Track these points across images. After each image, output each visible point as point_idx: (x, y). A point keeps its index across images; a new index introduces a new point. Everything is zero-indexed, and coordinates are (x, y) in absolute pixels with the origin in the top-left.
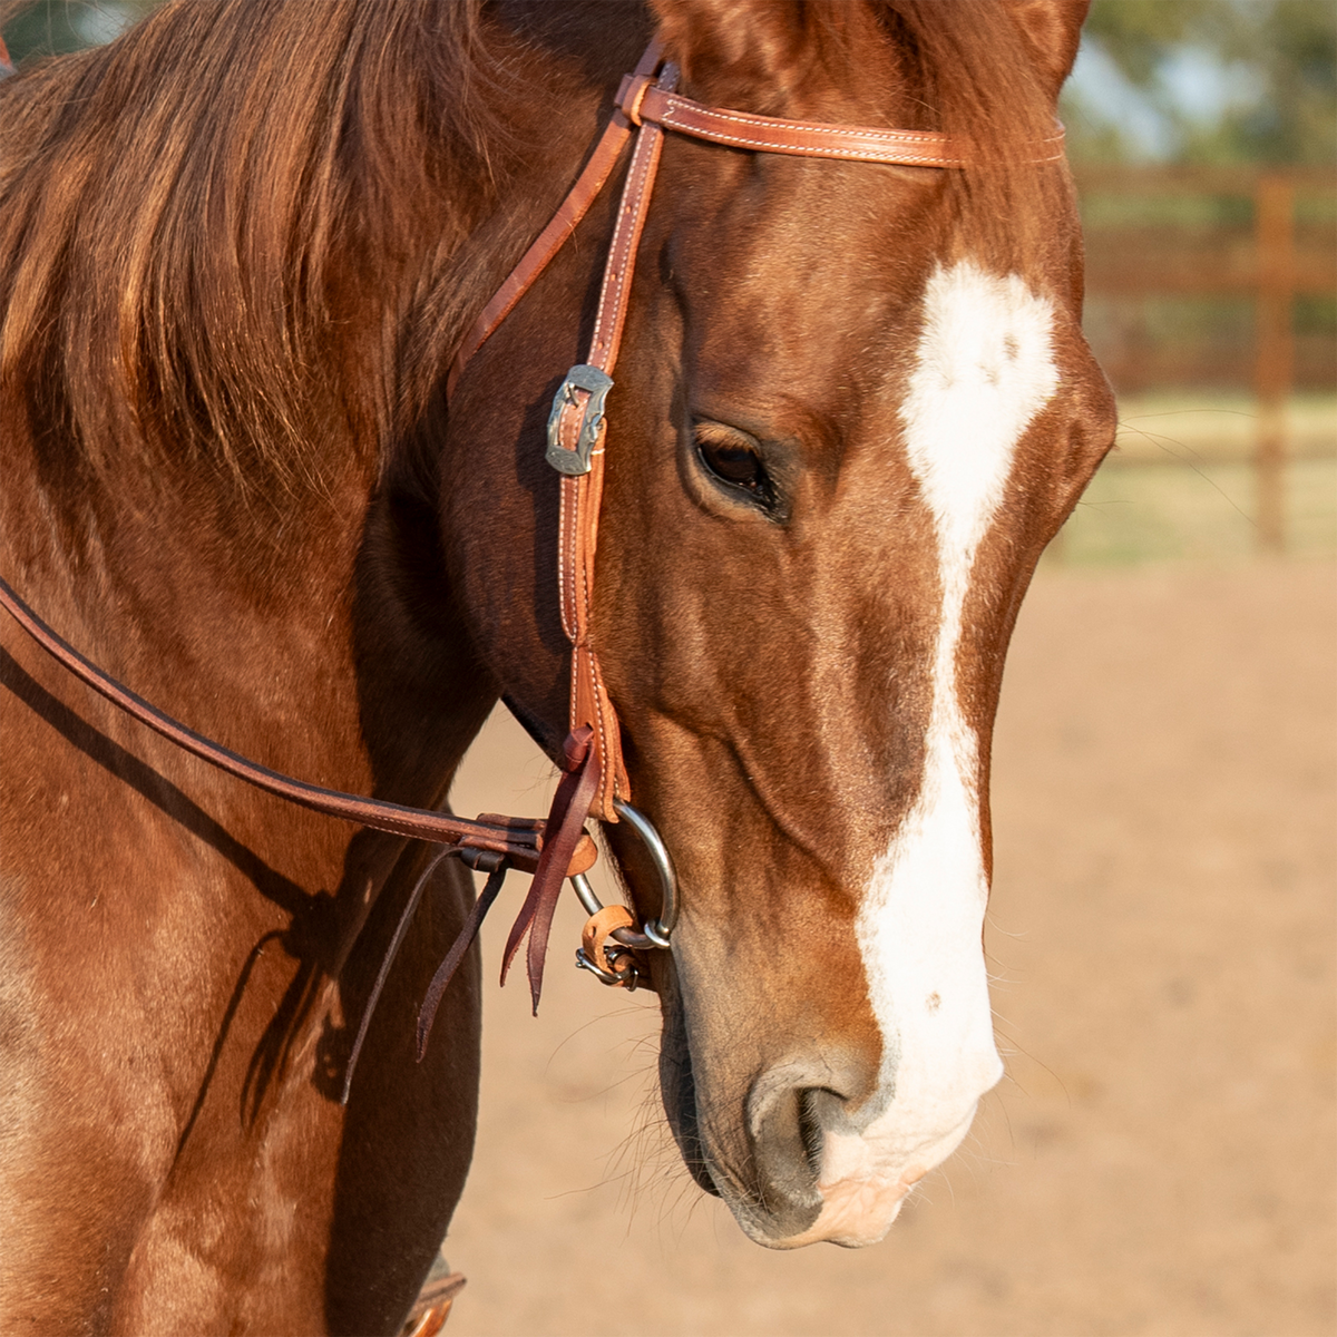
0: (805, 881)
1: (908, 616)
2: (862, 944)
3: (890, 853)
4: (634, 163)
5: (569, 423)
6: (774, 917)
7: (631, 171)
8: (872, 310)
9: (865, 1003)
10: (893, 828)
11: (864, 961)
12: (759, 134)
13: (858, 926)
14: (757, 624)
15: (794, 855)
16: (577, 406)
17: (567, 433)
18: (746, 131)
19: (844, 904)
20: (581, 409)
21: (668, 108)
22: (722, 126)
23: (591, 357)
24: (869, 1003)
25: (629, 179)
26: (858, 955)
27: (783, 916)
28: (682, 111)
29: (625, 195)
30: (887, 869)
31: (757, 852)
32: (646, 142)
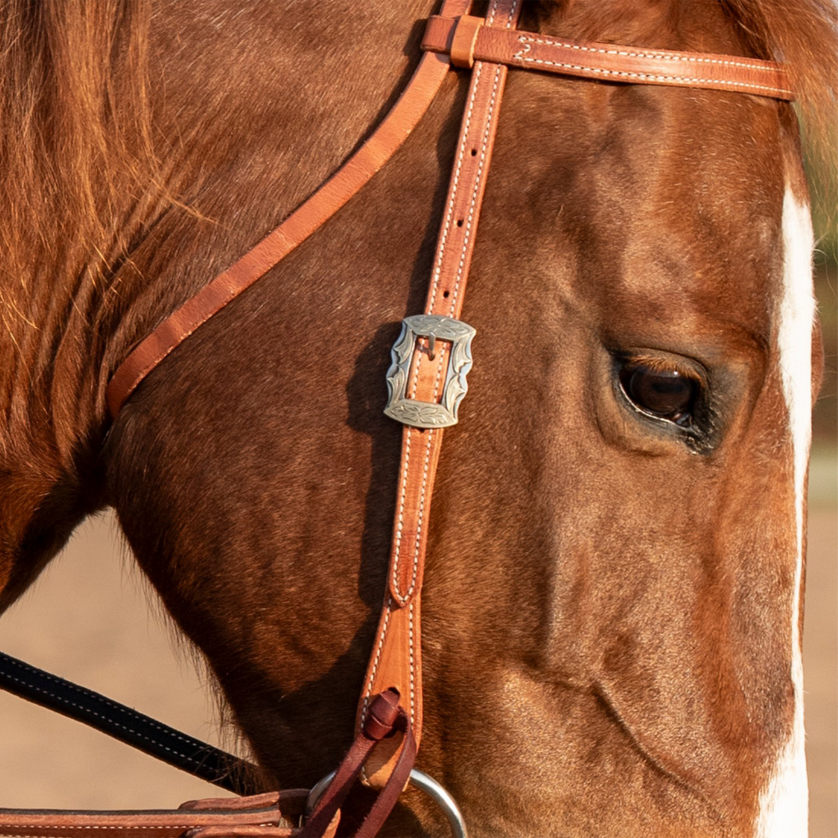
5: (426, 374)
7: (468, 114)
16: (432, 358)
17: (425, 385)
20: (440, 358)
21: (522, 46)
23: (430, 308)
25: (466, 122)
28: (543, 48)
29: (463, 139)
32: (484, 86)
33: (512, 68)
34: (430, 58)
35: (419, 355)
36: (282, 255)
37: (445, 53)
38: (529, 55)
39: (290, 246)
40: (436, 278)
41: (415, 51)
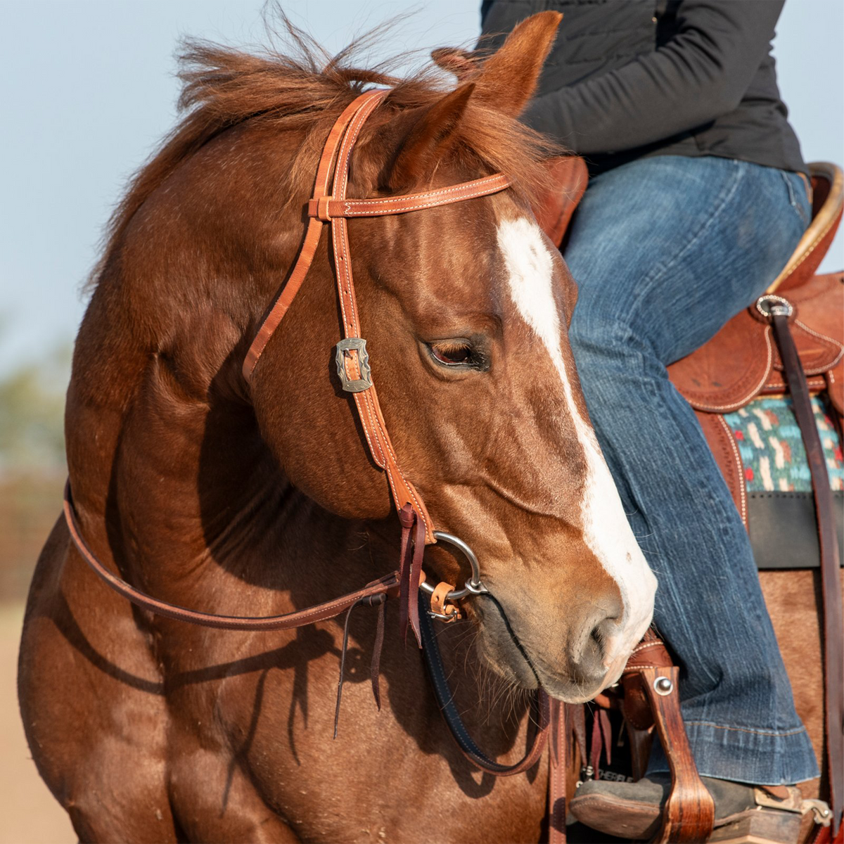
0: (554, 531)
1: (550, 389)
2: (590, 546)
3: (585, 499)
4: (334, 237)
5: (351, 367)
6: (544, 555)
7: (335, 241)
8: (485, 261)
9: (603, 572)
10: (582, 486)
11: (594, 553)
12: (402, 204)
13: (585, 539)
14: (486, 424)
15: (542, 521)
16: (352, 358)
17: (352, 372)
18: (394, 205)
19: (575, 533)
20: (355, 358)
21: (347, 207)
22: (380, 206)
23: (347, 334)
24: (605, 571)
25: (335, 245)
26: (590, 552)
27: (549, 552)
28: (355, 206)
29: (336, 253)
30: (587, 506)
31: (522, 528)
32: (337, 226)
33: (348, 218)
34: (313, 220)
35: (346, 358)
36: (284, 313)
37: (317, 217)
38: (350, 211)
39: (285, 308)
40: (345, 320)
41: (306, 220)
